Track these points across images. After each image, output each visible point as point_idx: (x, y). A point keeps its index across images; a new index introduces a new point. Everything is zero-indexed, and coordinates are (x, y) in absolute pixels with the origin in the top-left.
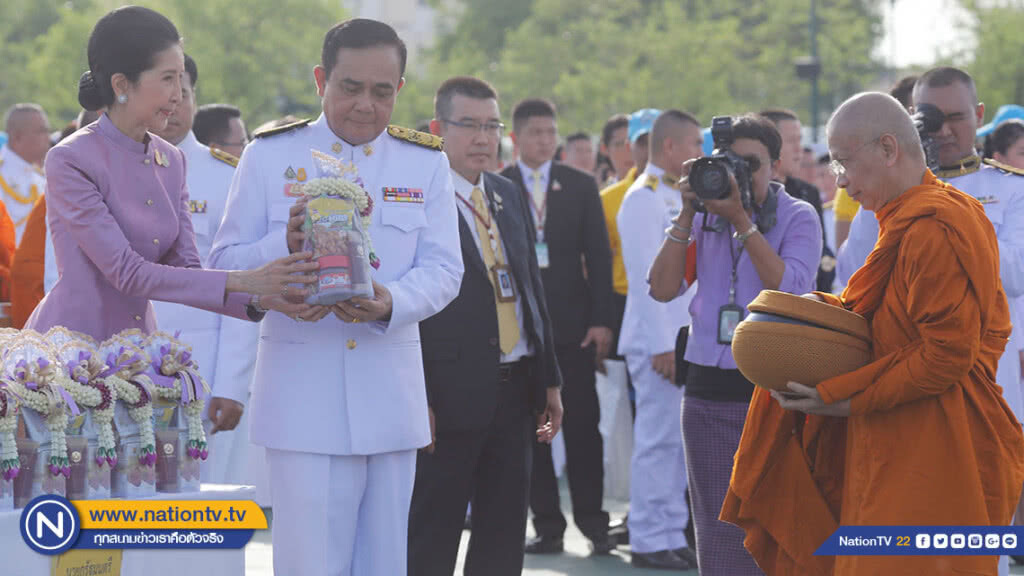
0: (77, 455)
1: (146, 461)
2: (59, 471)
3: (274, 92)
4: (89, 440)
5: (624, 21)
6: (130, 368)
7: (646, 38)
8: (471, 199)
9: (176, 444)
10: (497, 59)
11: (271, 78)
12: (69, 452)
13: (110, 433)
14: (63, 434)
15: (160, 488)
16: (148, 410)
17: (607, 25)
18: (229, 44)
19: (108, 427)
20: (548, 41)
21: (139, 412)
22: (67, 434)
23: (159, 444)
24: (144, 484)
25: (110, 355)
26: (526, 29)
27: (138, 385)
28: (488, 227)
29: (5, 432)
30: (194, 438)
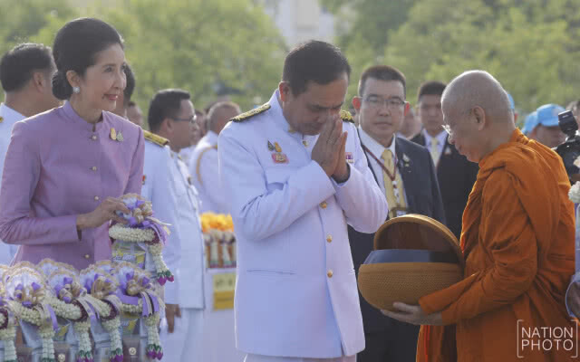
0: (62, 357)
1: (115, 361)
3: (211, 79)
4: (72, 345)
5: (479, 24)
6: (103, 290)
7: (495, 36)
8: (382, 157)
9: (138, 347)
10: (382, 53)
11: (209, 69)
12: (56, 354)
13: (87, 339)
14: (51, 341)
16: (117, 322)
17: (466, 28)
18: (177, 41)
19: (86, 335)
20: (421, 40)
21: (109, 324)
22: (54, 340)
23: (125, 348)
25: (87, 280)
26: (404, 30)
27: (108, 302)
28: (393, 179)
29: (7, 340)
30: (152, 343)
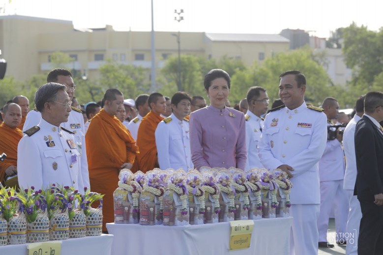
0: (238, 206)
1: (259, 208)
2: (232, 211)
4: (242, 202)
6: (254, 180)
9: (268, 203)
10: (372, 85)
12: (235, 205)
13: (248, 199)
14: (233, 200)
15: (263, 217)
16: (260, 193)
19: (247, 198)
21: (257, 194)
22: (235, 200)
23: (263, 203)
24: (258, 215)
25: (248, 176)
27: (256, 185)
